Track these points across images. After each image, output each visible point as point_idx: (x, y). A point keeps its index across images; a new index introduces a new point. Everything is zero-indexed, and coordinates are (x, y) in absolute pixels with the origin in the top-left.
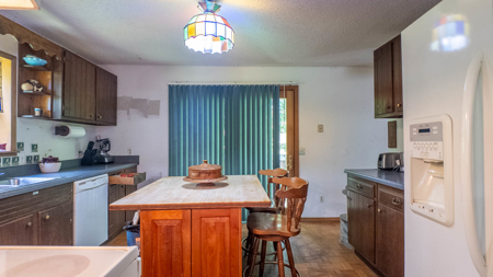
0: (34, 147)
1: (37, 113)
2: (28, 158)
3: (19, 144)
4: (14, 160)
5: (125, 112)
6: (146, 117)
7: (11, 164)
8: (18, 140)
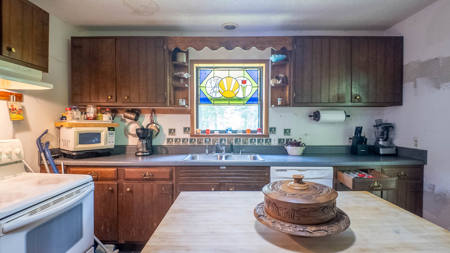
0: (287, 132)
1: (279, 103)
2: (280, 140)
3: (271, 129)
4: (266, 141)
5: (412, 84)
6: (438, 87)
7: (264, 144)
8: (271, 125)
